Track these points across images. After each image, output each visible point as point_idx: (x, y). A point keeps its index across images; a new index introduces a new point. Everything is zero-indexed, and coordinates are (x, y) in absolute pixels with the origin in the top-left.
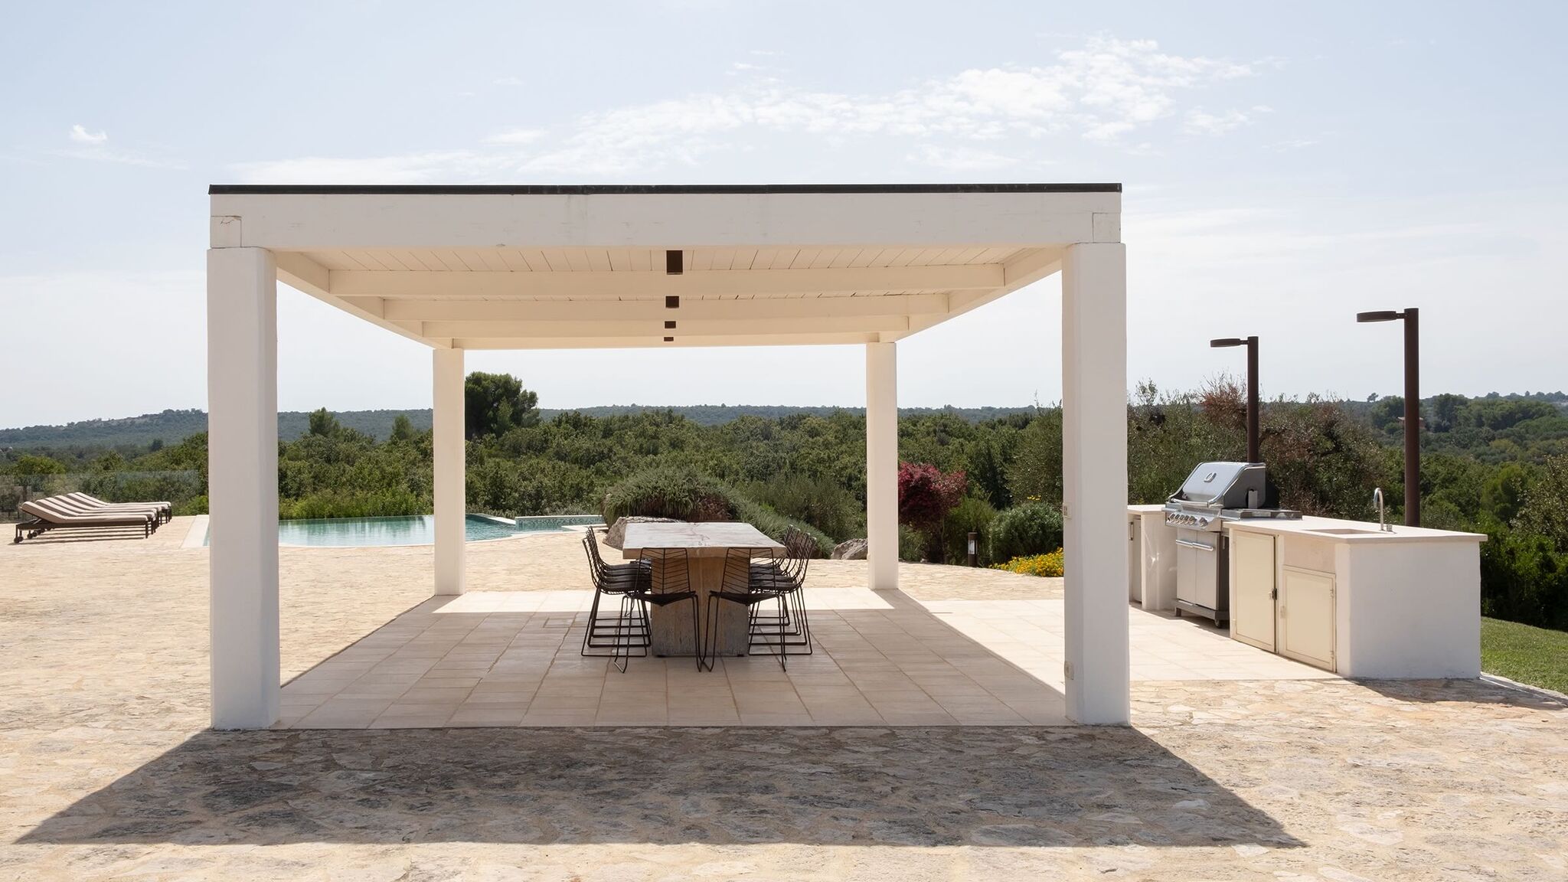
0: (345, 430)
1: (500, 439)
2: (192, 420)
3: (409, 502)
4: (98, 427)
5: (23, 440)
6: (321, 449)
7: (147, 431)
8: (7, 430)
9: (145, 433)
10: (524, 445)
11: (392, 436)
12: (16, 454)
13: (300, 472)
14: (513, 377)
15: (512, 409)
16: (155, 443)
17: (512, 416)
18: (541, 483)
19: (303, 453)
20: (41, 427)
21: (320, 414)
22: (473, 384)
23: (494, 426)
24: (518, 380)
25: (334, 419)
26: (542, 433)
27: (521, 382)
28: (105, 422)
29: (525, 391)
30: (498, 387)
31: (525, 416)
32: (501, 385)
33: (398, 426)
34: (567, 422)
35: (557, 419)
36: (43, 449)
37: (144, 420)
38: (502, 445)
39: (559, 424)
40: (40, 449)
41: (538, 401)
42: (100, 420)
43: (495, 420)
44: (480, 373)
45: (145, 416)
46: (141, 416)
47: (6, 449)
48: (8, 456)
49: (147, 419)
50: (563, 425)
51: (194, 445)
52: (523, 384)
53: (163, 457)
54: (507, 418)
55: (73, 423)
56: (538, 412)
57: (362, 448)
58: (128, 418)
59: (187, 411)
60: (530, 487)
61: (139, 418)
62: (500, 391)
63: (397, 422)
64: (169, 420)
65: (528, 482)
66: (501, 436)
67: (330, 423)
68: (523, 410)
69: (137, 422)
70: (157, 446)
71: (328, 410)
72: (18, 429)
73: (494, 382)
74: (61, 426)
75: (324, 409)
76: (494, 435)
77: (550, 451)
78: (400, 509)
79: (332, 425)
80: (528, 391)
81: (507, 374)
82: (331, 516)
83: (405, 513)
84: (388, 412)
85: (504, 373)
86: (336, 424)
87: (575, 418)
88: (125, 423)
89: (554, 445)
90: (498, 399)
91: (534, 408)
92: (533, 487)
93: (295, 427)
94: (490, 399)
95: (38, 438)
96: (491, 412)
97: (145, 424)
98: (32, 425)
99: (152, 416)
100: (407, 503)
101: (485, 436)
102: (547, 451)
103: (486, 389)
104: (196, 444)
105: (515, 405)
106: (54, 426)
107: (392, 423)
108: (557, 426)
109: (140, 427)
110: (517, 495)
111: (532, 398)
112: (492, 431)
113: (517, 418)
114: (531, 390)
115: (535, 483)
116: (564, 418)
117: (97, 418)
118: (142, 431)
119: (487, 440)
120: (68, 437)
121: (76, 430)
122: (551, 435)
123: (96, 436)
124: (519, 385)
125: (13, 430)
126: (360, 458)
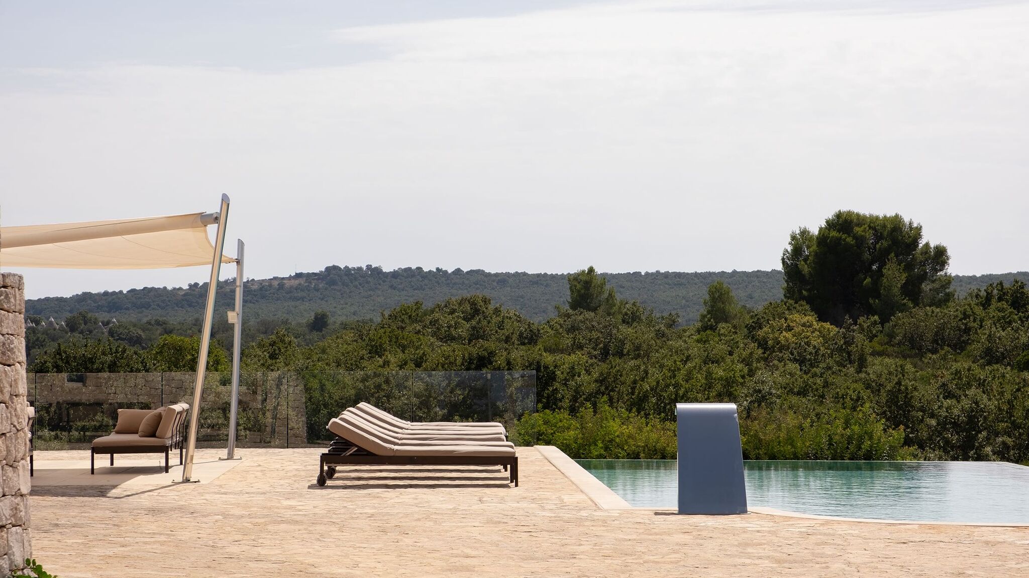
0: (624, 303)
1: (887, 325)
2: (368, 282)
3: (875, 437)
5: (127, 309)
6: (595, 335)
7: (303, 299)
8: (106, 293)
9: (298, 303)
10: (929, 336)
11: (703, 317)
12: (121, 330)
13: (572, 373)
14: (906, 220)
15: (904, 276)
16: (316, 318)
17: (904, 286)
18: (977, 403)
19: (567, 341)
20: (153, 289)
21: (584, 278)
22: (839, 231)
23: (873, 302)
24: (915, 225)
25: (607, 287)
26: (961, 316)
27: (919, 229)
29: (927, 245)
30: (879, 237)
31: (926, 287)
32: (885, 233)
33: (714, 300)
34: (1000, 299)
35: (983, 293)
36: (158, 323)
37: (297, 282)
38: (891, 336)
39: (986, 302)
40: (153, 322)
41: (950, 261)
43: (875, 291)
44: (849, 213)
45: (299, 276)
46: (293, 274)
47: (108, 323)
48: (111, 333)
49: (302, 281)
50: (994, 304)
51: (400, 324)
52: (924, 232)
53: (356, 341)
54: (896, 290)
55: (196, 284)
56: (949, 280)
57: (660, 335)
58: (275, 278)
59: (360, 269)
60: (957, 409)
61: (290, 278)
62: (885, 243)
63: (711, 293)
64: (333, 283)
65: (954, 401)
66: (888, 320)
67: (601, 293)
68: (923, 277)
69: (288, 284)
70: (319, 323)
71: (599, 270)
72: (121, 292)
73: (874, 229)
74: (180, 289)
75: (591, 270)
76: (876, 317)
77: (976, 348)
78: (860, 448)
79: (606, 295)
80: (932, 245)
81: (897, 216)
83: (868, 456)
84: (667, 275)
85: (890, 214)
86: (610, 295)
87: (1016, 291)
88: (270, 286)
89: (983, 338)
90: (882, 258)
91: (942, 273)
92: (963, 410)
93: (522, 297)
94: (867, 256)
95: (147, 306)
96: (868, 280)
97: (298, 288)
98: (140, 287)
99: (309, 275)
100: (871, 438)
101: (861, 320)
102: (969, 348)
103: (860, 240)
104: (403, 321)
105: (909, 267)
106: (169, 288)
107: (704, 294)
108: (983, 305)
109: (291, 292)
110: (933, 422)
111: (940, 256)
112: (870, 311)
113: (912, 290)
114: (937, 243)
115: (966, 403)
116: (995, 292)
118: (296, 299)
119: (865, 326)
120: (190, 306)
122: (974, 321)
124: (917, 233)
125: (114, 293)
126: (657, 351)
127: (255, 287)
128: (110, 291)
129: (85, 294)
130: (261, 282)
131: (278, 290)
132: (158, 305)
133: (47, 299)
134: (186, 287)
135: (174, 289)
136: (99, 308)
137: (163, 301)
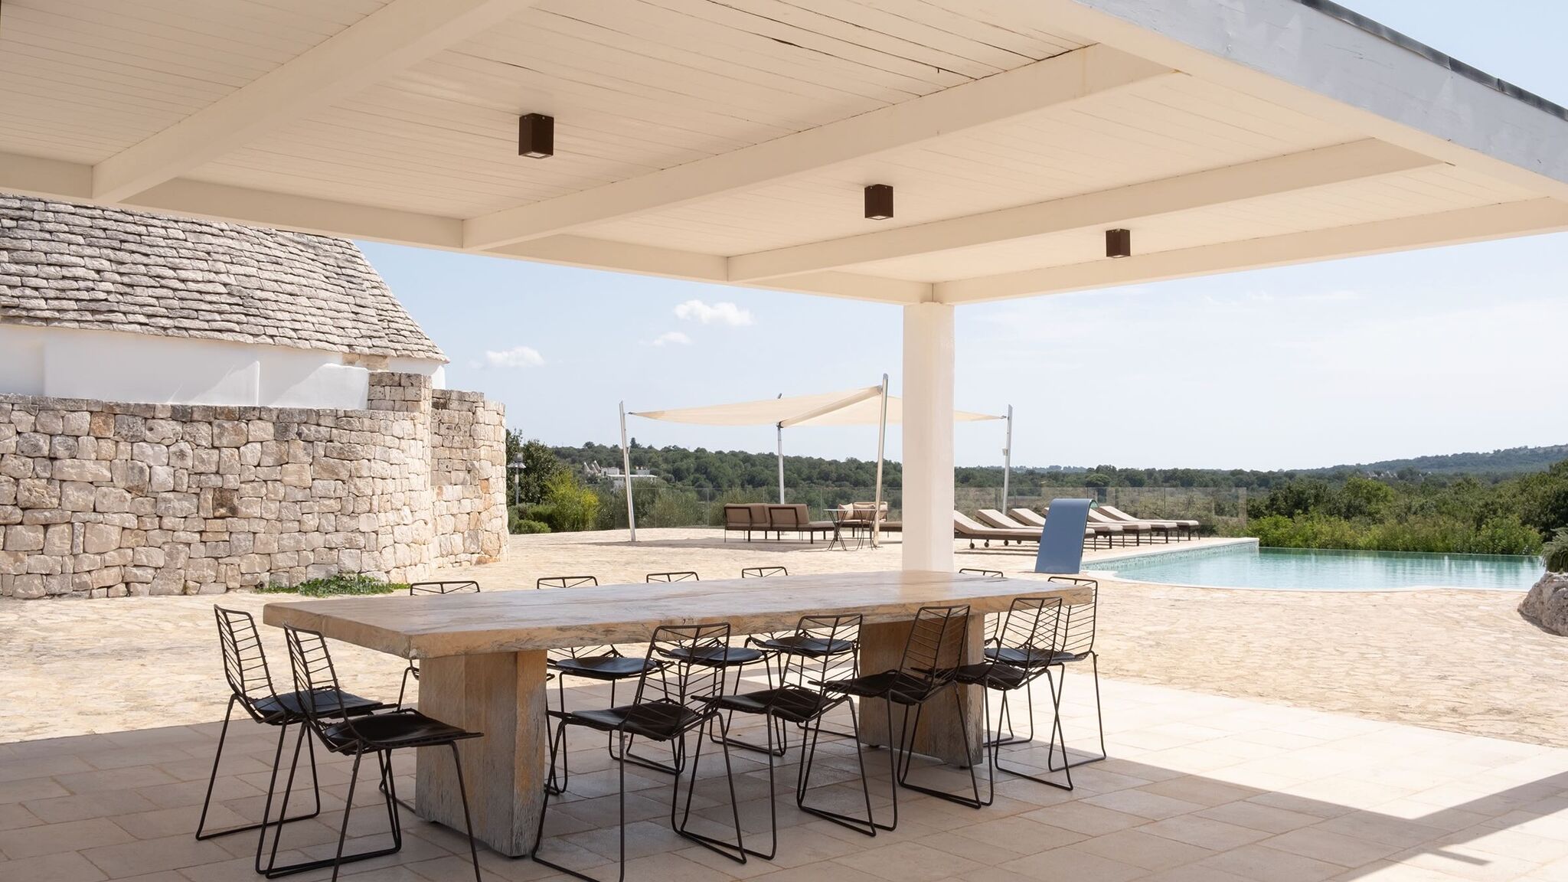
4: (1524, 454)
5: (1452, 466)
8: (1437, 457)
28: (1531, 449)
42: (1526, 447)
55: (1499, 451)
72: (1447, 456)
74: (1488, 453)
82: (1407, 549)
88: (1552, 451)
95: (1464, 464)
106: (1480, 453)
117: (1523, 445)
120: (1494, 464)
121: (1502, 457)
123: (1521, 463)
125: (1442, 457)
127: (1541, 451)
128: (1440, 455)
129: (1423, 457)
130: (1545, 449)
131: (1558, 453)
132: (1472, 464)
133: (1398, 460)
134: (1492, 452)
135: (1484, 453)
136: (1432, 466)
137: (1476, 461)
